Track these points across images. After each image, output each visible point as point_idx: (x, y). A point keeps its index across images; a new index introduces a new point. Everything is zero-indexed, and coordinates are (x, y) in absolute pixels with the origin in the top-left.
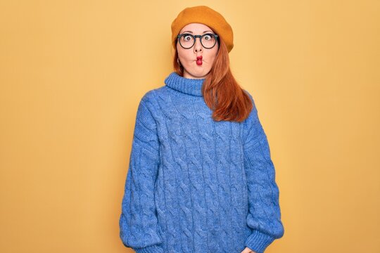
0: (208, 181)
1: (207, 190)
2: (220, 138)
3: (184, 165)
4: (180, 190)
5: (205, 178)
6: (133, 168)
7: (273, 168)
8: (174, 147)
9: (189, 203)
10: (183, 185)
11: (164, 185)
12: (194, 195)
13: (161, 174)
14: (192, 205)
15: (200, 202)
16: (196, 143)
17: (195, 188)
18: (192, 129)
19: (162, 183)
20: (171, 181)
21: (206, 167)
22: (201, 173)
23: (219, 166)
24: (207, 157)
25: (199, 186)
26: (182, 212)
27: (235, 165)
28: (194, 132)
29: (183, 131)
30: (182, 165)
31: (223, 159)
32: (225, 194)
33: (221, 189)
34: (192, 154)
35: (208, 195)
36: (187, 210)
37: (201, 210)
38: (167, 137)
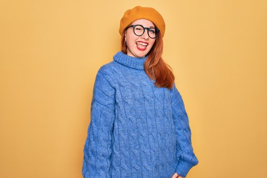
0: (150, 130)
1: (150, 136)
2: (157, 99)
3: (134, 119)
4: (131, 138)
5: (148, 128)
6: (94, 124)
7: (187, 117)
8: (127, 107)
9: (137, 147)
10: (133, 134)
11: (119, 134)
12: (141, 141)
13: (116, 126)
14: (140, 148)
15: (145, 145)
16: (142, 104)
17: (141, 135)
18: (139, 94)
19: (117, 133)
20: (124, 131)
21: (149, 120)
22: (146, 125)
23: (158, 119)
24: (150, 113)
25: (144, 134)
26: (132, 153)
27: (167, 118)
28: (141, 96)
29: (134, 96)
30: (133, 120)
31: (159, 114)
32: (162, 139)
33: (159, 135)
34: (140, 112)
35: (151, 139)
36: (136, 152)
37: (146, 151)
38: (121, 100)
